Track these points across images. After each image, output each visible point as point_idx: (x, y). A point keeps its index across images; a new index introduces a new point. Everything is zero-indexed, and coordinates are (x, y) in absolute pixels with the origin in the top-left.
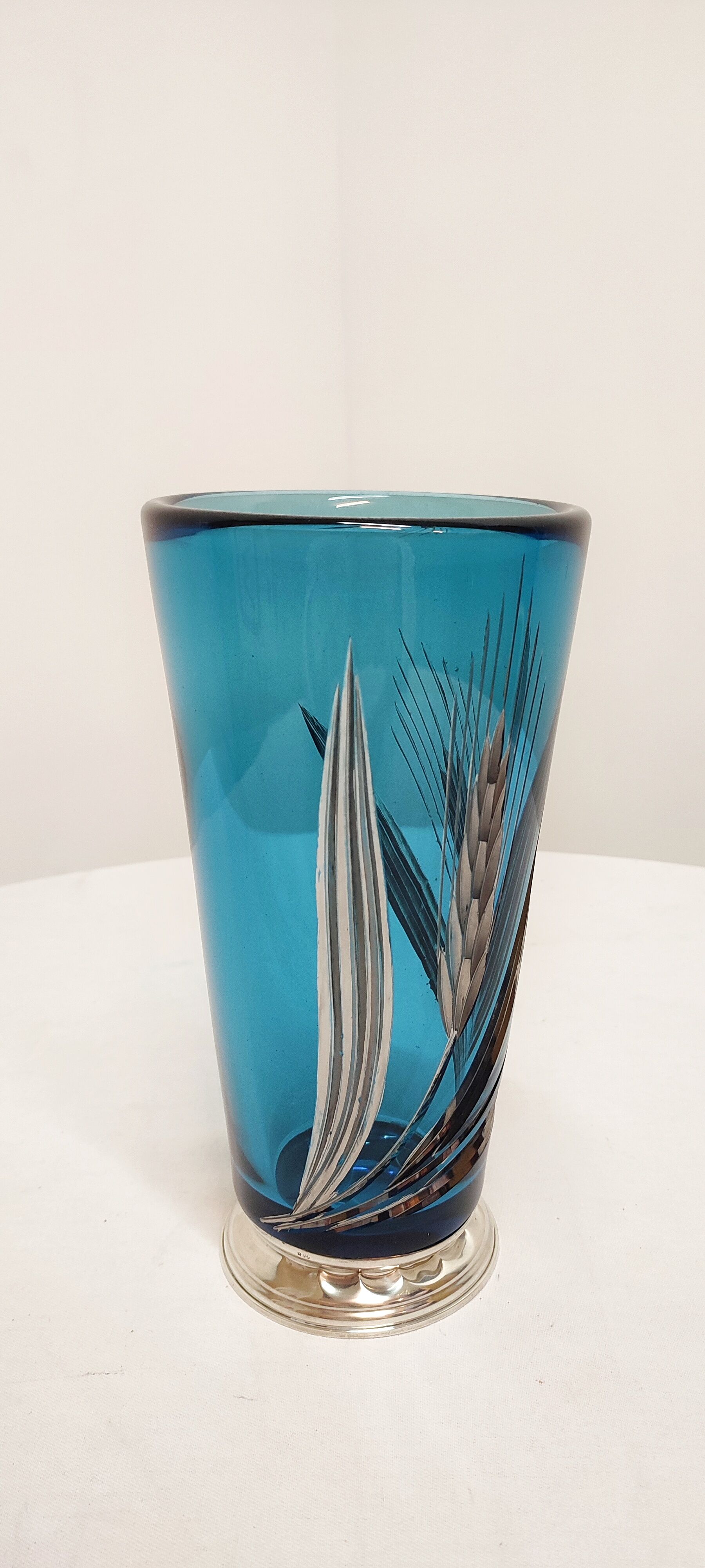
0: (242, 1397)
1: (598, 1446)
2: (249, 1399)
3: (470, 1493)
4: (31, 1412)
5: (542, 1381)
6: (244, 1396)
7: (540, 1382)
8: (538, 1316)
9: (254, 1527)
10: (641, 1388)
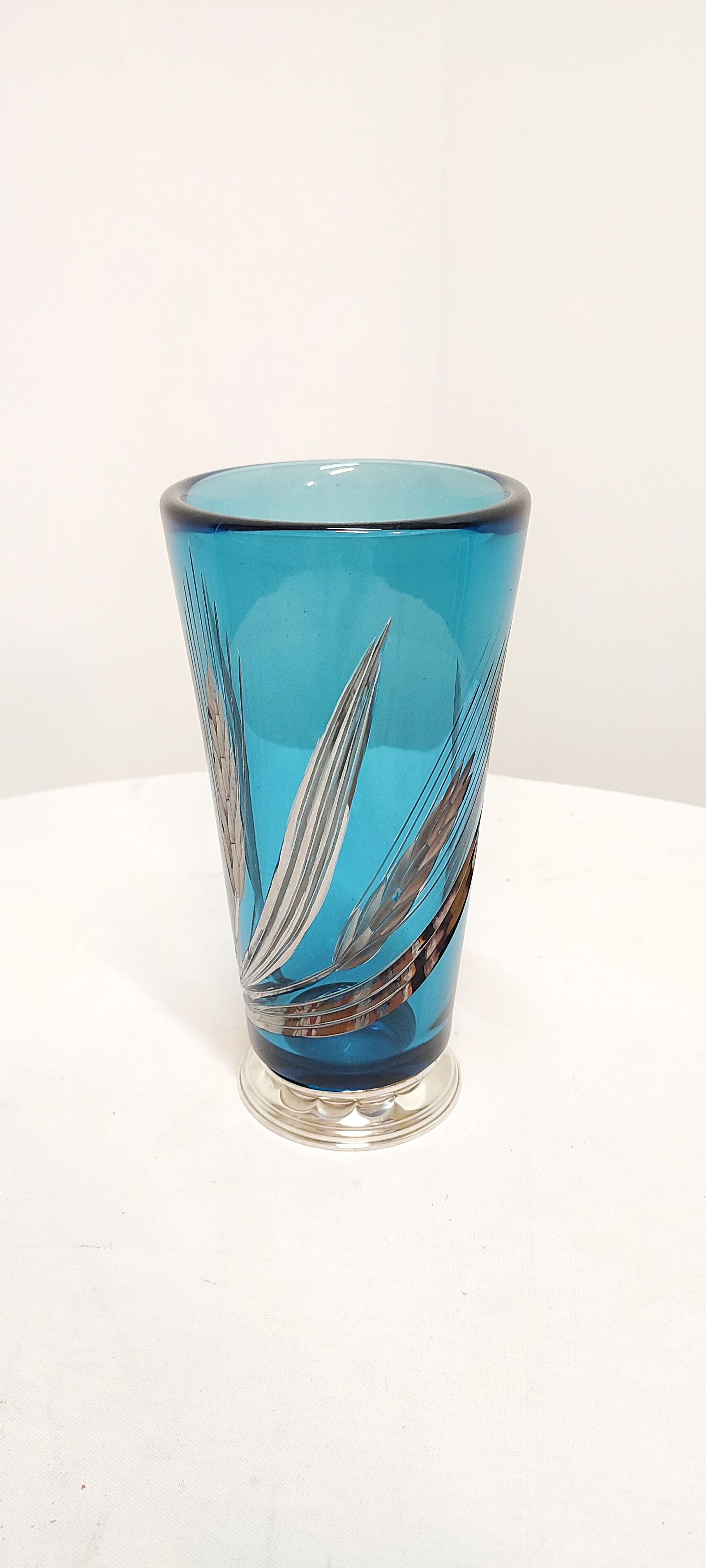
0: (207, 1281)
1: (504, 1353)
2: (213, 1283)
3: (386, 1382)
4: (32, 1273)
5: (466, 1293)
6: (209, 1280)
7: (464, 1293)
8: (474, 1237)
9: (200, 1391)
10: (552, 1306)
